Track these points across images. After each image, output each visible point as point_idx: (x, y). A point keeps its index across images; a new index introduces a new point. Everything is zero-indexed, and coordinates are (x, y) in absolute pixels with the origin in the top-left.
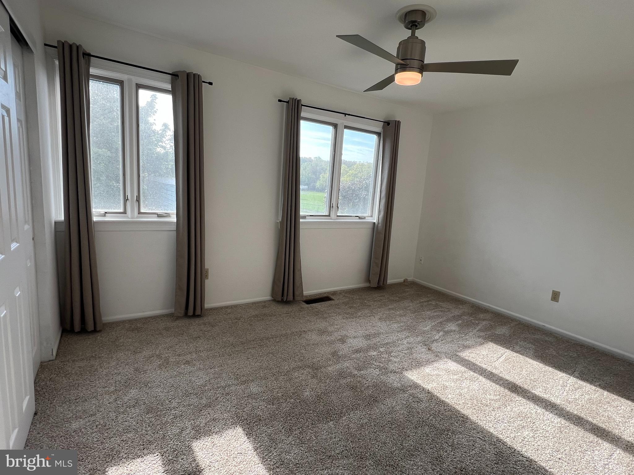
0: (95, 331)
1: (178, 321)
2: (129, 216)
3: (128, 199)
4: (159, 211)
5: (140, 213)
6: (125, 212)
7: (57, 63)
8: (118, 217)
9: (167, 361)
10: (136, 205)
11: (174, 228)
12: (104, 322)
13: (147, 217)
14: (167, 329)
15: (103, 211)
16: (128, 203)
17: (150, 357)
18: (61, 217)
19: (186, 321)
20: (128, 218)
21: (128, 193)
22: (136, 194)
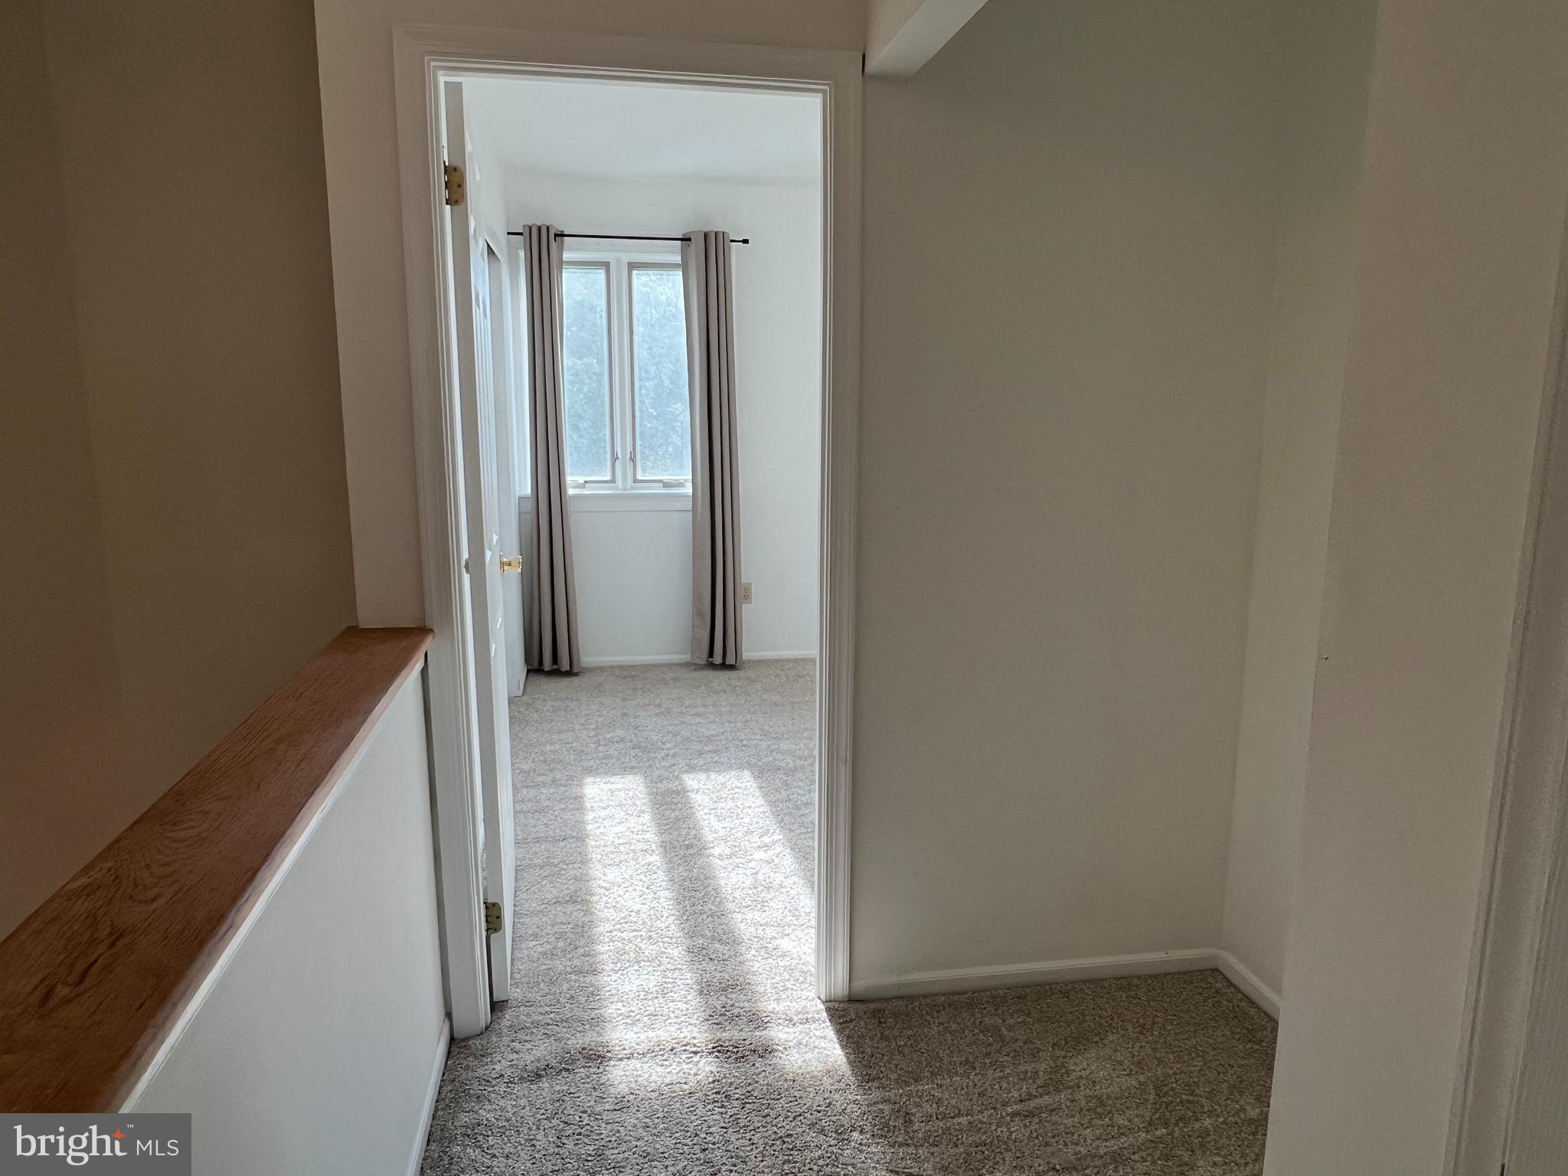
0: (570, 674)
1: (695, 672)
2: (620, 486)
3: (618, 458)
4: (665, 478)
5: (635, 481)
6: (613, 481)
7: (522, 254)
8: (601, 489)
9: (669, 711)
10: (629, 465)
11: (689, 505)
12: (583, 665)
13: (649, 488)
14: (676, 680)
15: (581, 480)
16: (618, 464)
17: (645, 705)
18: (528, 490)
19: (710, 674)
20: (617, 488)
21: (619, 450)
22: (629, 449)
